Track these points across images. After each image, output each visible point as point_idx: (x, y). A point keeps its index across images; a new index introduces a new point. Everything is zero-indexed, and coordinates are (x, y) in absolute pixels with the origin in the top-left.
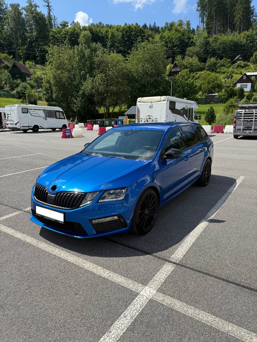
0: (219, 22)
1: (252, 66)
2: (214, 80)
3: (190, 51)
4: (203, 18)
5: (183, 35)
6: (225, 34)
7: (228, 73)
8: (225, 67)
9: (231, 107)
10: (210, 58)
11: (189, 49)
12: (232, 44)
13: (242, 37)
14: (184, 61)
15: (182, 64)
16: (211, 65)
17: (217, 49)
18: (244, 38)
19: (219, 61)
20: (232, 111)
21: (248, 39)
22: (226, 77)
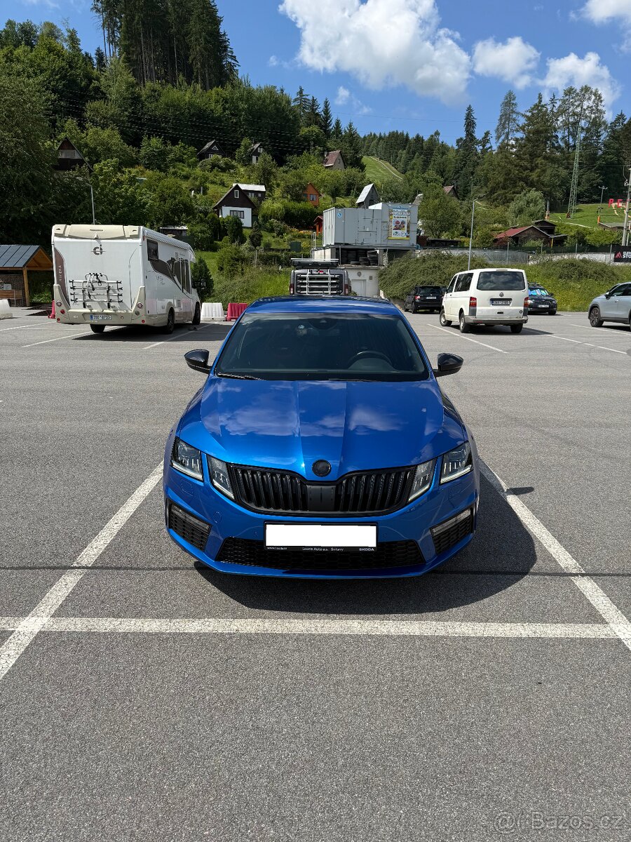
0: (155, 51)
1: (242, 169)
2: (175, 193)
3: (96, 111)
4: (113, 33)
5: (71, 67)
6: (173, 86)
7: (195, 179)
8: (186, 165)
9: (237, 260)
10: (149, 138)
11: (92, 106)
12: (192, 111)
13: (214, 99)
14: (87, 134)
15: (82, 142)
16: (154, 156)
17: (161, 117)
18: (217, 102)
19: (169, 147)
20: (243, 270)
21: (227, 106)
22: (193, 189)
